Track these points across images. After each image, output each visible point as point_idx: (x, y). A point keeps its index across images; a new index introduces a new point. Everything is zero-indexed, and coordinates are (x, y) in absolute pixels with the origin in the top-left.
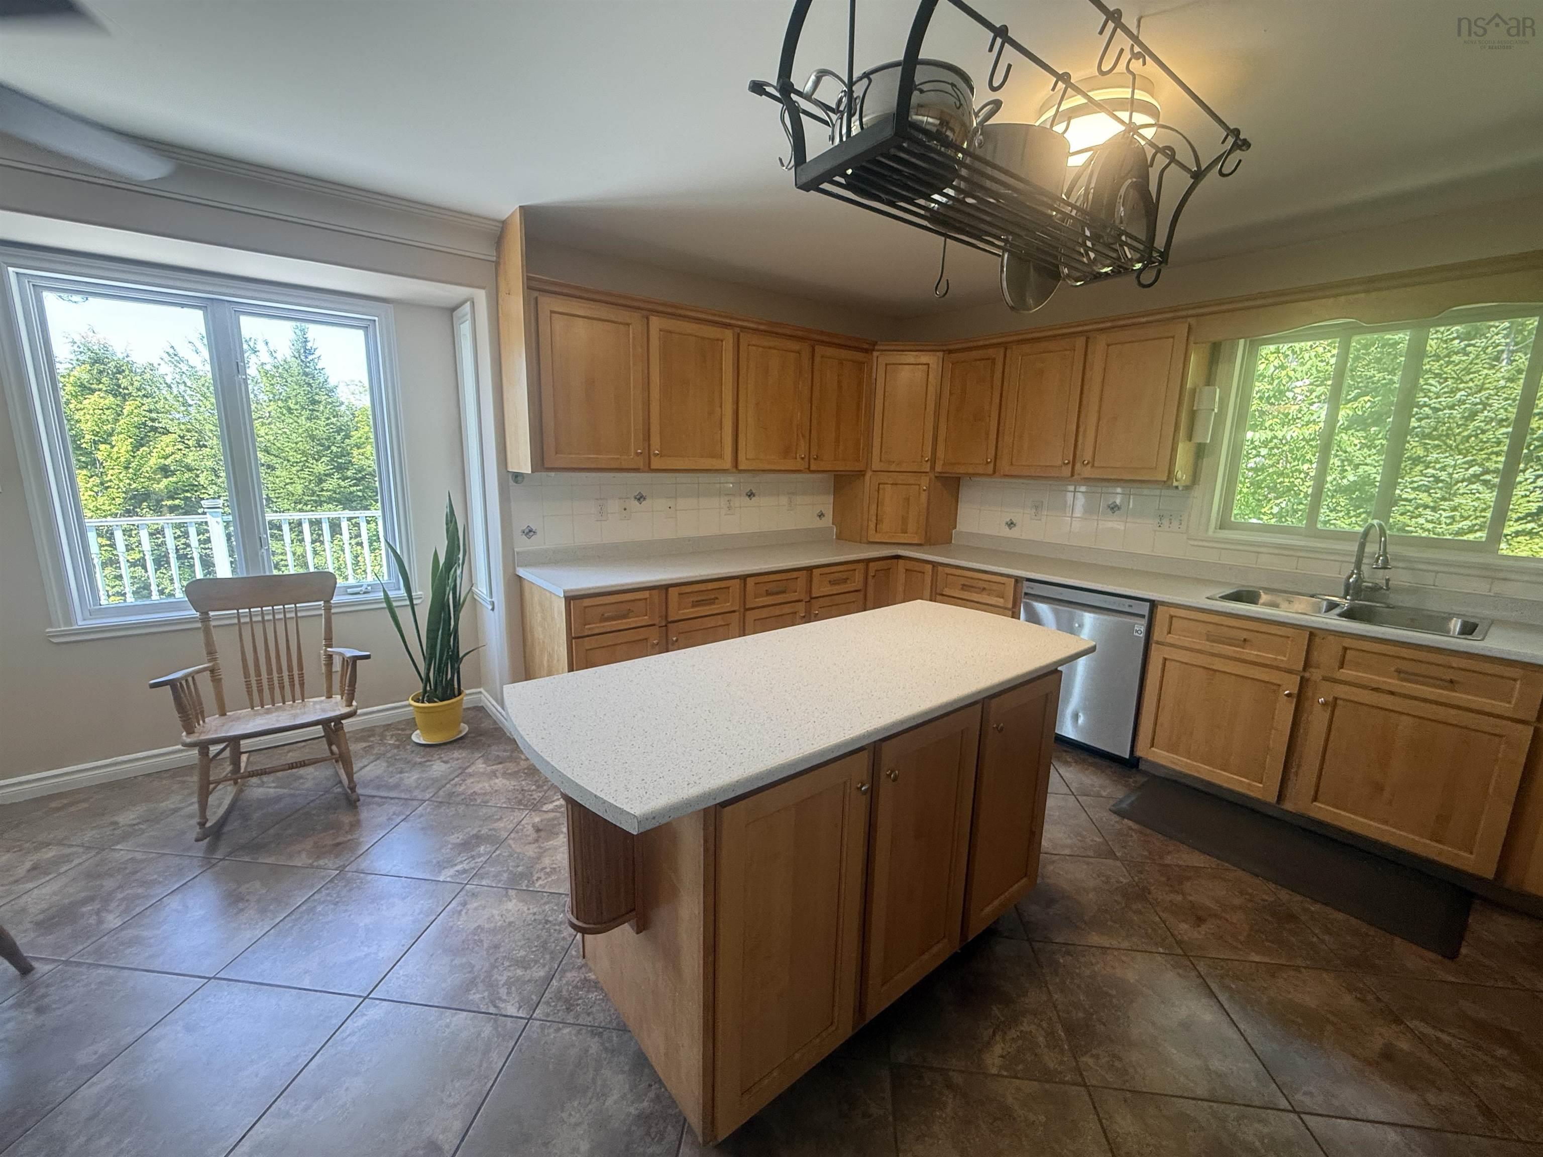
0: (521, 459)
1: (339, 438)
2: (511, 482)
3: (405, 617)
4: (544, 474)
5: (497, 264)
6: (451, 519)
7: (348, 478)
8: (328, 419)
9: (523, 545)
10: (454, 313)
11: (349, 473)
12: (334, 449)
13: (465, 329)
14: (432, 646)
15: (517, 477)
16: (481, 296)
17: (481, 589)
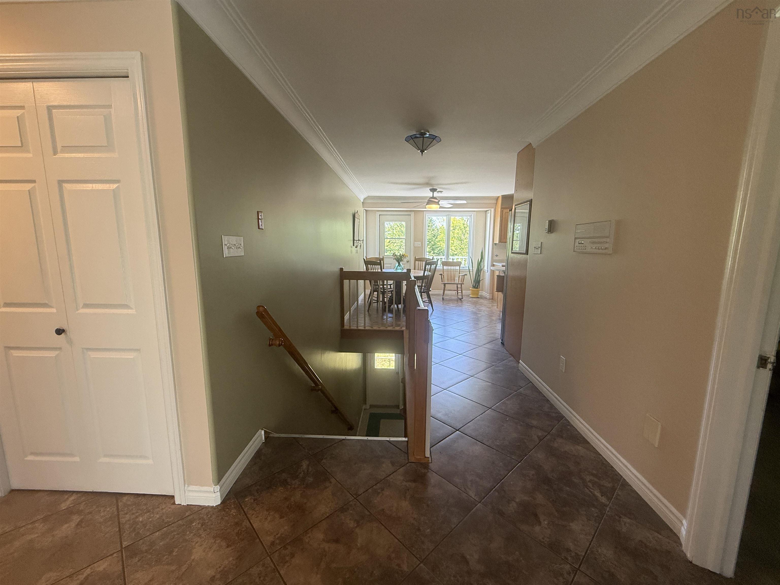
0: (497, 241)
1: (434, 239)
2: (494, 245)
3: (471, 273)
4: (501, 243)
5: (496, 203)
6: (482, 253)
7: (435, 253)
8: (431, 232)
9: (495, 258)
10: (487, 212)
11: (436, 252)
12: (432, 243)
13: (489, 215)
14: (475, 280)
15: (496, 244)
16: (493, 210)
17: (486, 268)
